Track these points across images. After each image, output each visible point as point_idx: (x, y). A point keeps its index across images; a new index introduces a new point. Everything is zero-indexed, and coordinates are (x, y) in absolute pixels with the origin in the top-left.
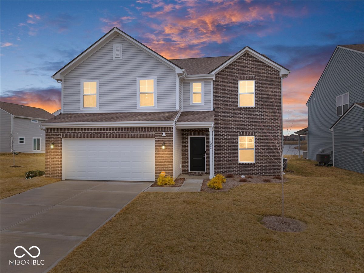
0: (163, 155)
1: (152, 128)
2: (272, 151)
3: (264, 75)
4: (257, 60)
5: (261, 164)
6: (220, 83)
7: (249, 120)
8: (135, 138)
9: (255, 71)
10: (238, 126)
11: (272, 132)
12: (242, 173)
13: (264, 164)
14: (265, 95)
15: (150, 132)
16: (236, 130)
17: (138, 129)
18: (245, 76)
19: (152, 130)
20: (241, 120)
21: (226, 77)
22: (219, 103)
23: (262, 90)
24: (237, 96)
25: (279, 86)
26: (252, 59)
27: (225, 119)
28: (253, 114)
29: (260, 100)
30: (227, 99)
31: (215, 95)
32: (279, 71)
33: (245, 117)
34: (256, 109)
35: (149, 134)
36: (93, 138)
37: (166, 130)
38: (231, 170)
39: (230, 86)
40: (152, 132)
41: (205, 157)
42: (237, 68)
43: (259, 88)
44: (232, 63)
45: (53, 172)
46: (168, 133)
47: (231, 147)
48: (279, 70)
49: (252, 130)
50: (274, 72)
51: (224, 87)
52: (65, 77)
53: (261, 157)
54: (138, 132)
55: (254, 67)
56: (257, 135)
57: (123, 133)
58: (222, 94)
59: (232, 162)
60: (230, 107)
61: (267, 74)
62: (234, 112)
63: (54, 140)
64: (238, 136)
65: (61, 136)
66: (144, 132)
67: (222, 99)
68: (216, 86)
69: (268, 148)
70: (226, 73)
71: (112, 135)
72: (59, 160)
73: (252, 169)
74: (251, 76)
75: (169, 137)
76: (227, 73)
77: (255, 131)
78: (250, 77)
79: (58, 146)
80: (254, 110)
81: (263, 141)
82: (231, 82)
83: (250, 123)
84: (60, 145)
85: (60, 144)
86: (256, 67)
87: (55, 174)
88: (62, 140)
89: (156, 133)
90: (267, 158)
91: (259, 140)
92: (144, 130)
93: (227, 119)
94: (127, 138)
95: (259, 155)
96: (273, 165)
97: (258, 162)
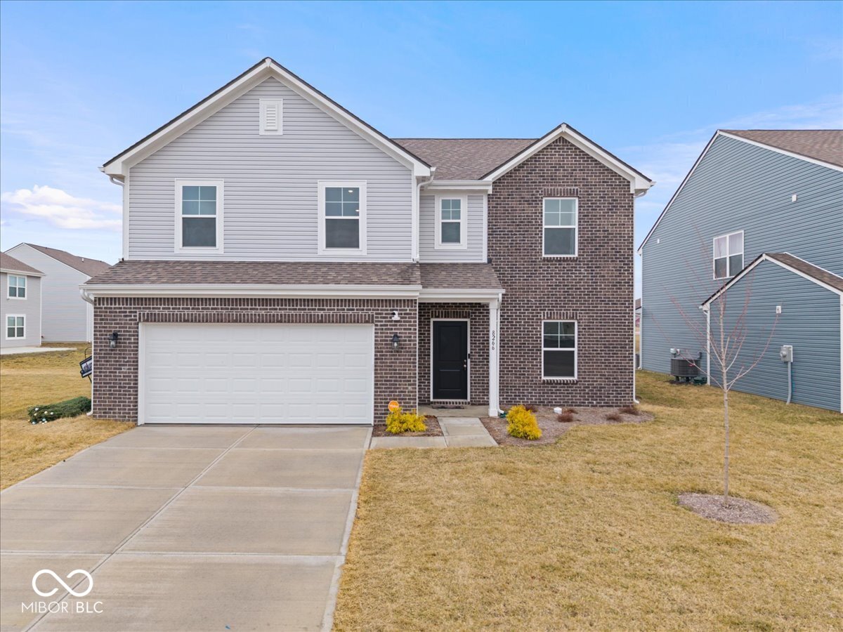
0: (392, 363)
1: (368, 300)
2: (613, 354)
3: (598, 188)
4: (583, 155)
5: (589, 381)
6: (502, 201)
7: (566, 286)
8: (326, 322)
9: (580, 179)
10: (541, 298)
11: (613, 313)
12: (550, 402)
13: (597, 381)
14: (600, 231)
15: (363, 310)
16: (538, 307)
17: (334, 302)
18: (557, 189)
19: (368, 306)
20: (547, 286)
21: (517, 189)
22: (500, 247)
23: (593, 222)
24: (539, 231)
25: (629, 213)
26: (574, 152)
27: (514, 283)
28: (574, 273)
29: (589, 243)
30: (519, 237)
31: (492, 228)
32: (629, 182)
33: (556, 280)
34: (580, 261)
35: (361, 315)
36: (222, 321)
37: (401, 307)
38: (525, 396)
39: (524, 210)
40: (366, 310)
41: (467, 368)
42: (541, 170)
43: (588, 216)
44: (531, 158)
45: (114, 405)
46: (405, 314)
47: (525, 344)
48: (629, 179)
49: (571, 307)
50: (620, 182)
51: (511, 210)
52: (132, 170)
53: (591, 366)
54: (334, 310)
55: (576, 170)
56: (582, 319)
57: (298, 312)
58: (508, 225)
59: (528, 378)
60: (525, 256)
61: (604, 185)
62: (534, 268)
63: (116, 328)
64: (540, 319)
65: (135, 316)
66: (348, 310)
67: (508, 238)
68: (495, 207)
69: (604, 348)
70: (516, 179)
71: (270, 315)
72: (130, 376)
73: (570, 393)
74: (570, 190)
75: (407, 322)
76: (519, 179)
77: (578, 310)
78: (567, 192)
79: (128, 341)
80: (576, 264)
81: (595, 332)
82: (526, 201)
83: (567, 292)
84: (134, 339)
85: (134, 336)
86: (582, 170)
87: (119, 409)
88: (138, 328)
89: (376, 314)
90: (603, 369)
91: (585, 329)
92: (349, 306)
93: (519, 283)
94: (307, 322)
95: (587, 363)
96: (615, 385)
97: (583, 378)
